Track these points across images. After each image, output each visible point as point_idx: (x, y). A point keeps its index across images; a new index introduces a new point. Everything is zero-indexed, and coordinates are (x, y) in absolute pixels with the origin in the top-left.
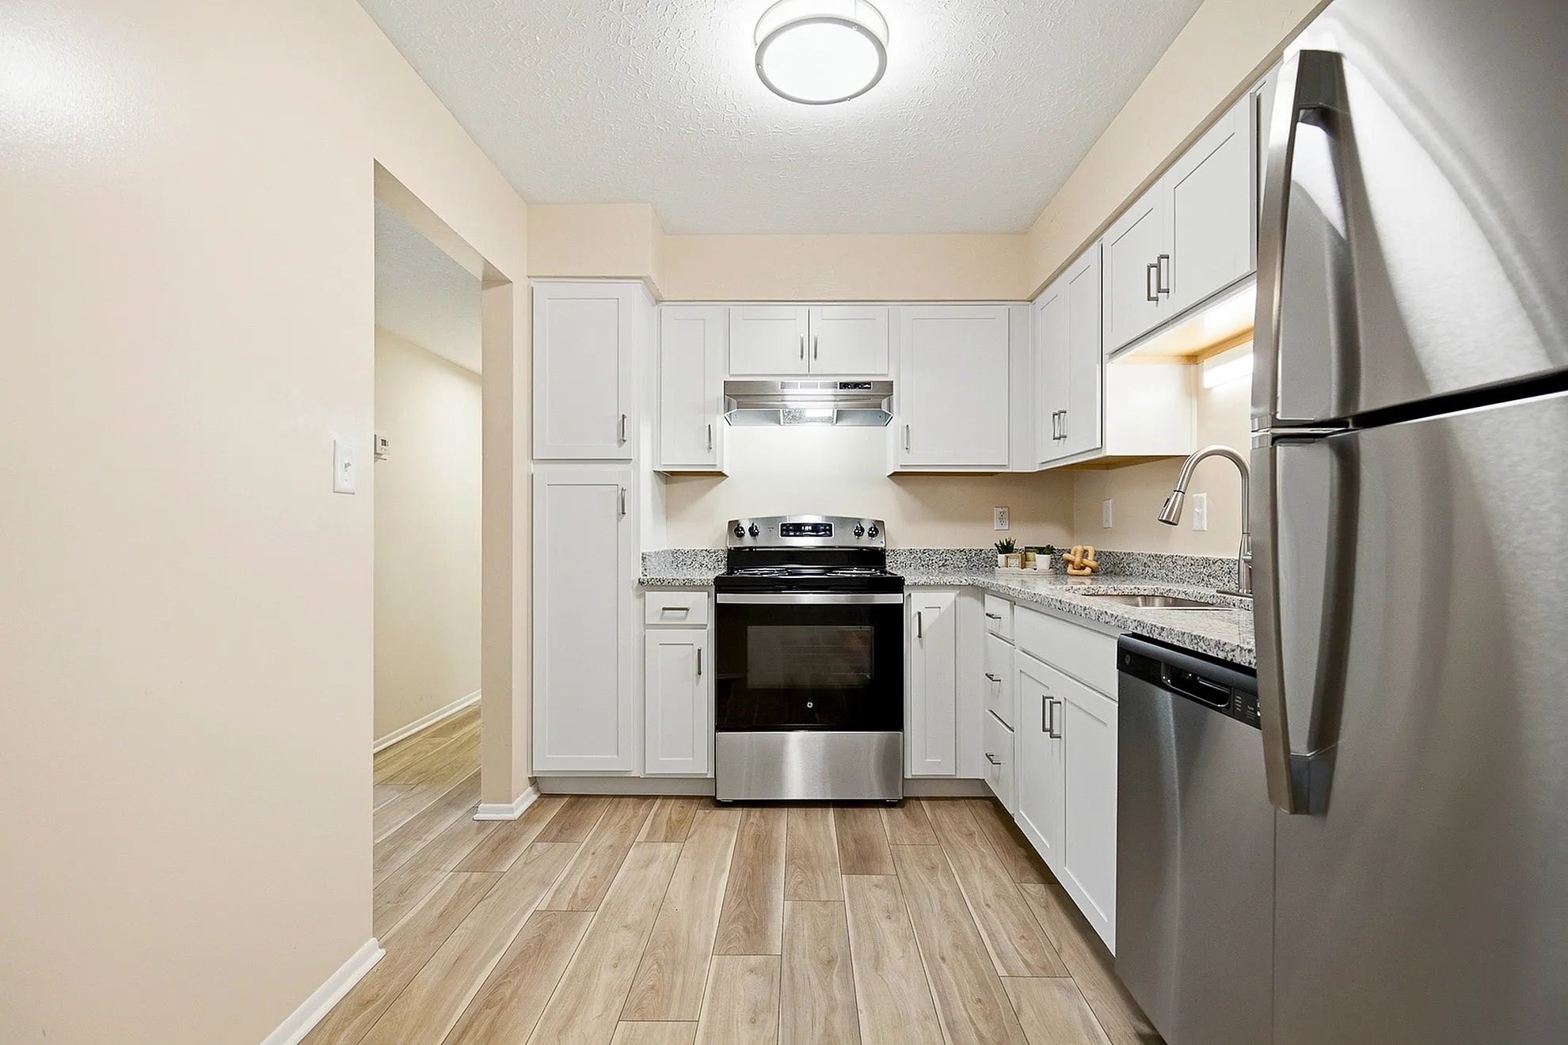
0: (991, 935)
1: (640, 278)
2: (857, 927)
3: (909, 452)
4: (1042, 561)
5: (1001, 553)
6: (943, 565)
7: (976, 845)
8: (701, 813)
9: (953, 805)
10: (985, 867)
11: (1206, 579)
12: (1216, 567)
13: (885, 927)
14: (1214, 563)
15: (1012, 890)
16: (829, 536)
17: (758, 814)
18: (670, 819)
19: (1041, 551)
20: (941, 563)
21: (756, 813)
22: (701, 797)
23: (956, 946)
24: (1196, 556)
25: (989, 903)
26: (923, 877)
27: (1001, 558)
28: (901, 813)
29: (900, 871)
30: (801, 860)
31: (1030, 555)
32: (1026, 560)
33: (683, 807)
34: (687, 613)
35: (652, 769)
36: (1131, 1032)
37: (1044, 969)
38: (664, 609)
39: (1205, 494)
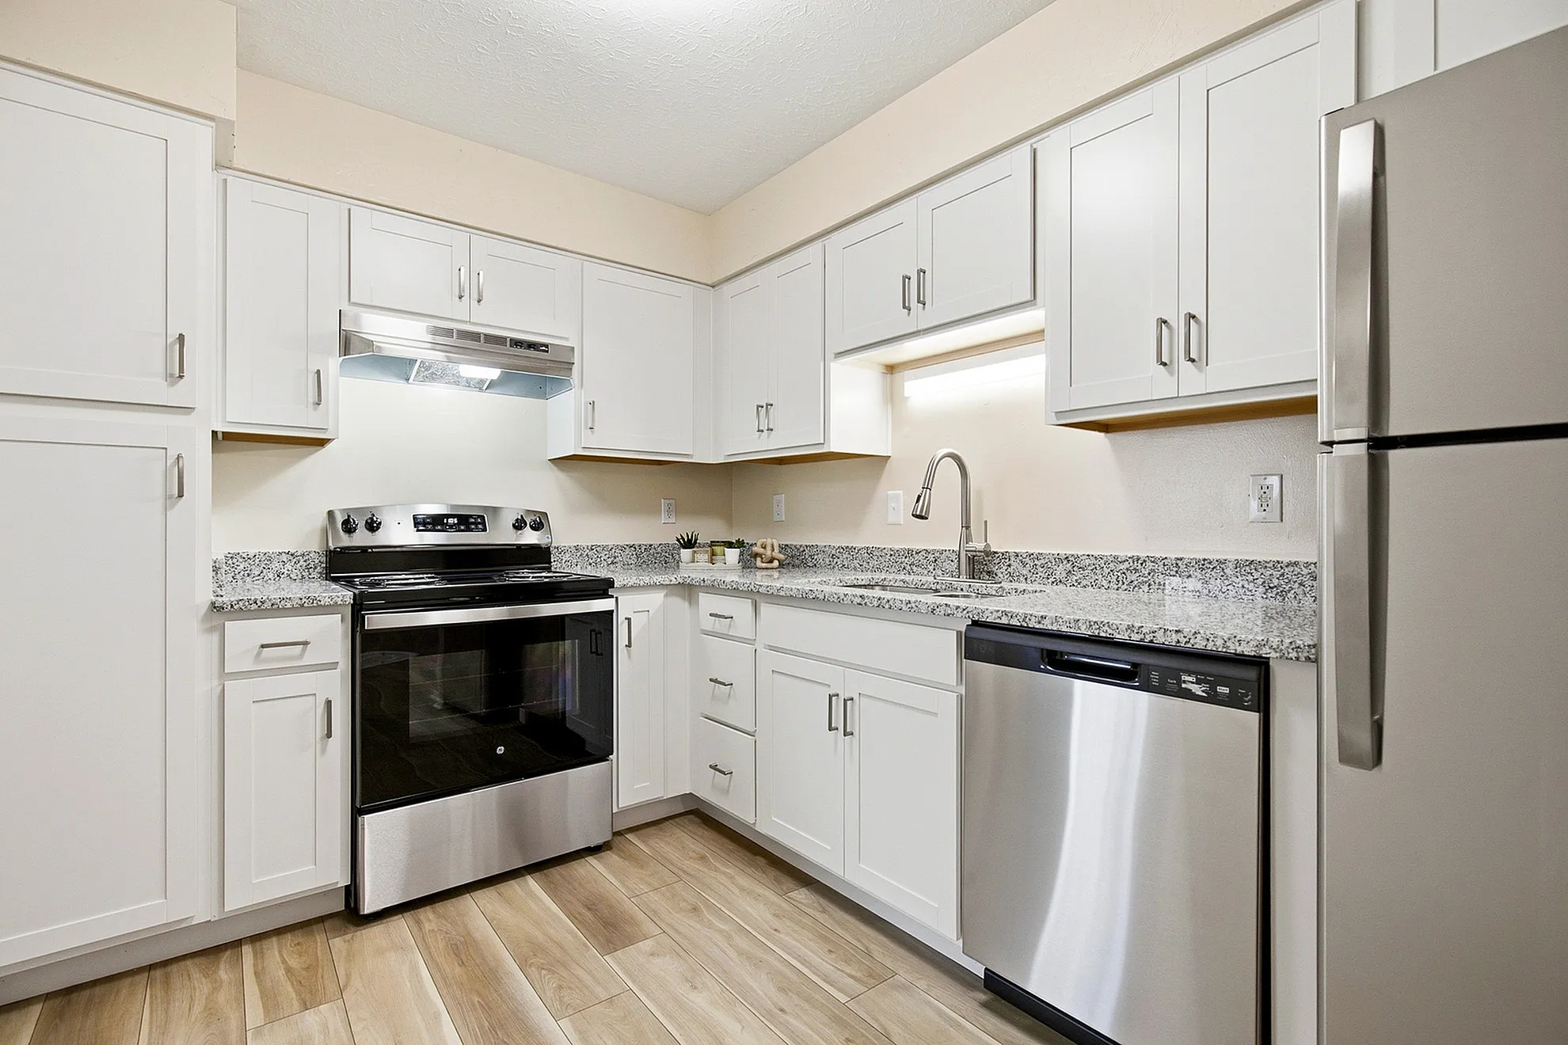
0: (804, 962)
1: (212, 118)
2: (670, 1017)
3: (593, 433)
4: (732, 555)
5: (684, 548)
6: (612, 563)
7: (716, 867)
8: (338, 943)
9: (661, 830)
10: (742, 889)
11: (908, 567)
12: (920, 557)
13: (699, 1000)
14: (917, 553)
15: (784, 905)
16: (483, 531)
17: (431, 916)
18: (289, 970)
19: (730, 545)
20: (610, 561)
21: (426, 914)
22: (321, 919)
23: (782, 990)
24: (897, 547)
25: (777, 928)
26: (692, 923)
27: (686, 554)
28: (614, 856)
29: (663, 926)
30: (534, 956)
31: (718, 549)
32: (713, 555)
33: (298, 944)
34: (304, 651)
35: (235, 902)
36: (976, 1005)
37: (870, 976)
38: (263, 646)
39: (902, 492)
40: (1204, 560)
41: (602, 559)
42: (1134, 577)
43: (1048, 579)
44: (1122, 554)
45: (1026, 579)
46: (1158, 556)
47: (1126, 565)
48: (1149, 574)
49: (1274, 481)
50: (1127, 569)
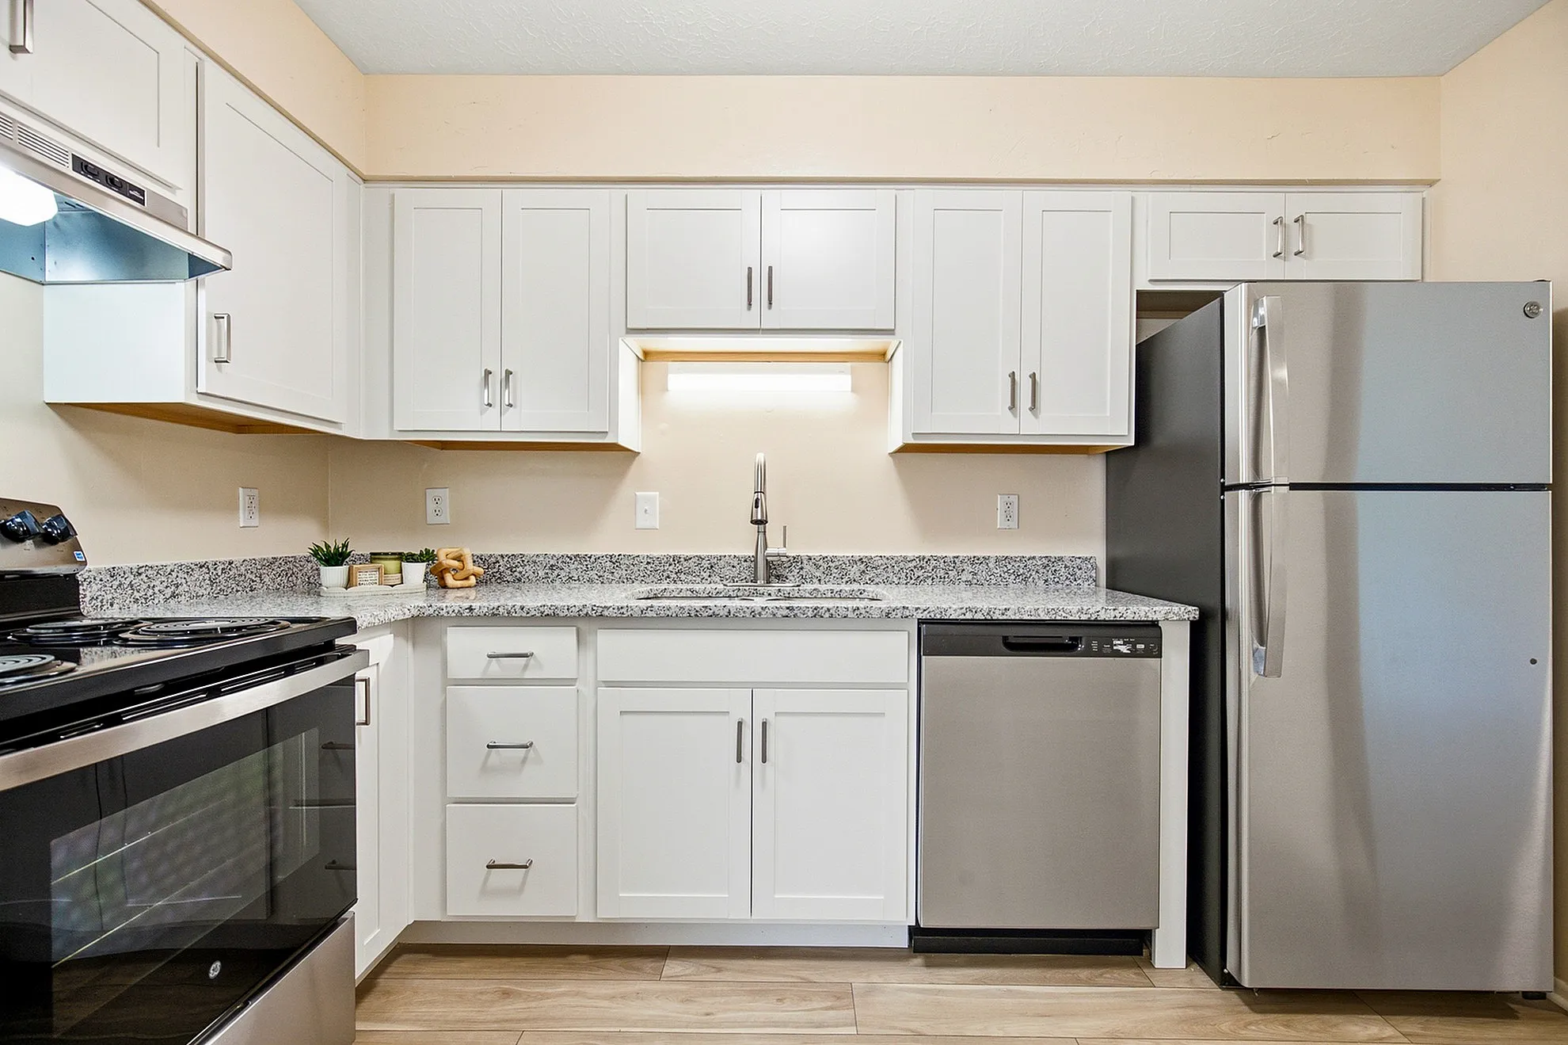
4: (416, 572)
5: (327, 564)
6: (173, 596)
12: (690, 563)
14: (685, 559)
15: (675, 986)
19: (411, 558)
20: (168, 592)
31: (389, 564)
32: (385, 573)
37: (837, 997)
39: (658, 493)
40: (974, 557)
41: (156, 589)
42: (920, 573)
43: (842, 579)
44: (910, 554)
45: (819, 580)
46: (939, 555)
47: (914, 563)
48: (933, 570)
49: (1014, 499)
50: (915, 567)
